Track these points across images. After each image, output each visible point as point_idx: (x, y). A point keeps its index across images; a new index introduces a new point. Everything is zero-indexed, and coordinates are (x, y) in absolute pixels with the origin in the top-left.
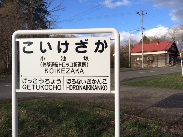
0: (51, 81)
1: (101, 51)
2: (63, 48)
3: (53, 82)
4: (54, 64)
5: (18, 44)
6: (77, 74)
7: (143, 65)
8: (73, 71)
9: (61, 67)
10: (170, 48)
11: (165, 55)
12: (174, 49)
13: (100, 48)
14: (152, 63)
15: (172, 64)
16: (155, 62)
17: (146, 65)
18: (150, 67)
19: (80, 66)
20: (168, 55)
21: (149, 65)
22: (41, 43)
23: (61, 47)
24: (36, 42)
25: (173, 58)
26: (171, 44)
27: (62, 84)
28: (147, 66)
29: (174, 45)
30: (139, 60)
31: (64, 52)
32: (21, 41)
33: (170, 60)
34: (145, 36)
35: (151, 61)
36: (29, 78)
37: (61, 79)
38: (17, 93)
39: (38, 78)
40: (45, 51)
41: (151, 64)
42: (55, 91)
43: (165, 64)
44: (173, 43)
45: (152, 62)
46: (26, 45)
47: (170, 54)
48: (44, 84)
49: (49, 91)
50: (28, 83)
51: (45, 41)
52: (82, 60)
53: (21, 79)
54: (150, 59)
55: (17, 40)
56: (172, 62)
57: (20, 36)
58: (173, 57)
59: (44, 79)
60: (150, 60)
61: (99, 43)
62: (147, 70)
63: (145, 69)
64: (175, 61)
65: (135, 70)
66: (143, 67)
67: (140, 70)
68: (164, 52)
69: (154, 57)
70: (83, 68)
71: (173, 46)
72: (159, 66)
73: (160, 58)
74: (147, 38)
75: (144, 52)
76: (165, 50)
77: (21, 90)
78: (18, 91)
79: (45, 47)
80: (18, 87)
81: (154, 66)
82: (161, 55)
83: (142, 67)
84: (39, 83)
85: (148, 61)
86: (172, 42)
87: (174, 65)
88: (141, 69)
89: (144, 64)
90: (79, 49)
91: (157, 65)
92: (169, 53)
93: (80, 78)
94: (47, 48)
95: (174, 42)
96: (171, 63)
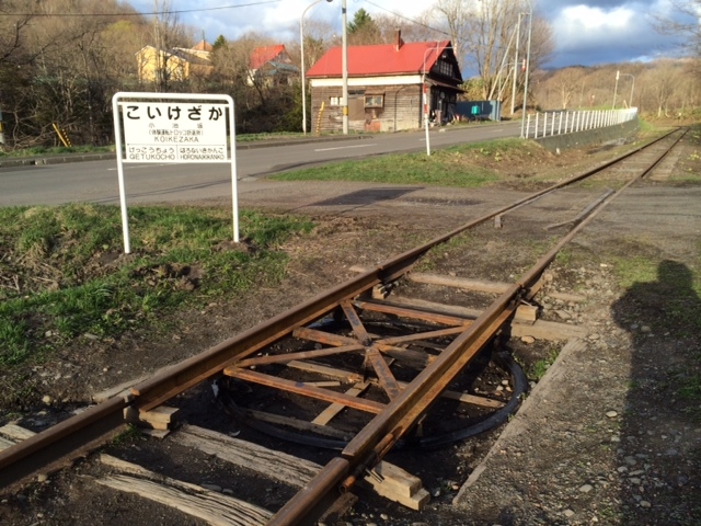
0: (163, 149)
1: (216, 119)
2: (174, 114)
3: (166, 151)
4: (165, 132)
5: (120, 108)
6: (191, 143)
7: (347, 125)
8: (186, 139)
9: (173, 135)
10: (434, 65)
11: (418, 88)
12: (446, 70)
13: (215, 115)
14: (378, 116)
15: (439, 121)
16: (389, 112)
17: (358, 124)
18: (373, 130)
19: (194, 133)
20: (428, 90)
21: (368, 122)
22: (149, 108)
23: (172, 113)
24: (143, 106)
25: (443, 102)
26: (438, 51)
27: (175, 153)
28: (362, 128)
29: (449, 57)
30: (336, 103)
31: (176, 119)
32: (125, 105)
33: (434, 107)
34: (364, 12)
35: (376, 108)
36: (136, 147)
37: (174, 148)
38: (124, 165)
39: (148, 148)
40: (153, 117)
41: (375, 120)
42: (168, 161)
43: (417, 119)
44: (444, 50)
45: (380, 111)
46: (131, 110)
47: (433, 88)
48: (155, 153)
49: (160, 161)
50: (136, 152)
51: (153, 106)
52: (196, 129)
53: (127, 148)
54: (373, 101)
55: (120, 103)
56: (439, 113)
57: (120, 99)
58: (443, 95)
59: (155, 148)
60: (372, 105)
61: (213, 110)
62: (358, 141)
63: (355, 136)
64: (450, 110)
65: (320, 141)
66: (345, 132)
67: (335, 140)
68: (416, 79)
69: (384, 95)
70: (198, 137)
71: (444, 60)
72: (398, 129)
73: (405, 98)
74: (370, 19)
75: (350, 76)
76: (420, 74)
77: (128, 160)
78: (124, 161)
79: (153, 112)
80: (124, 156)
81: (384, 125)
82: (407, 88)
83: (341, 130)
84: (149, 152)
85: (368, 110)
86: (441, 44)
87: (444, 124)
88: (340, 139)
89: (348, 119)
90: (193, 116)
91: (392, 125)
92: (430, 85)
93: (195, 148)
94: (156, 114)
95: (449, 44)
96: (434, 118)
